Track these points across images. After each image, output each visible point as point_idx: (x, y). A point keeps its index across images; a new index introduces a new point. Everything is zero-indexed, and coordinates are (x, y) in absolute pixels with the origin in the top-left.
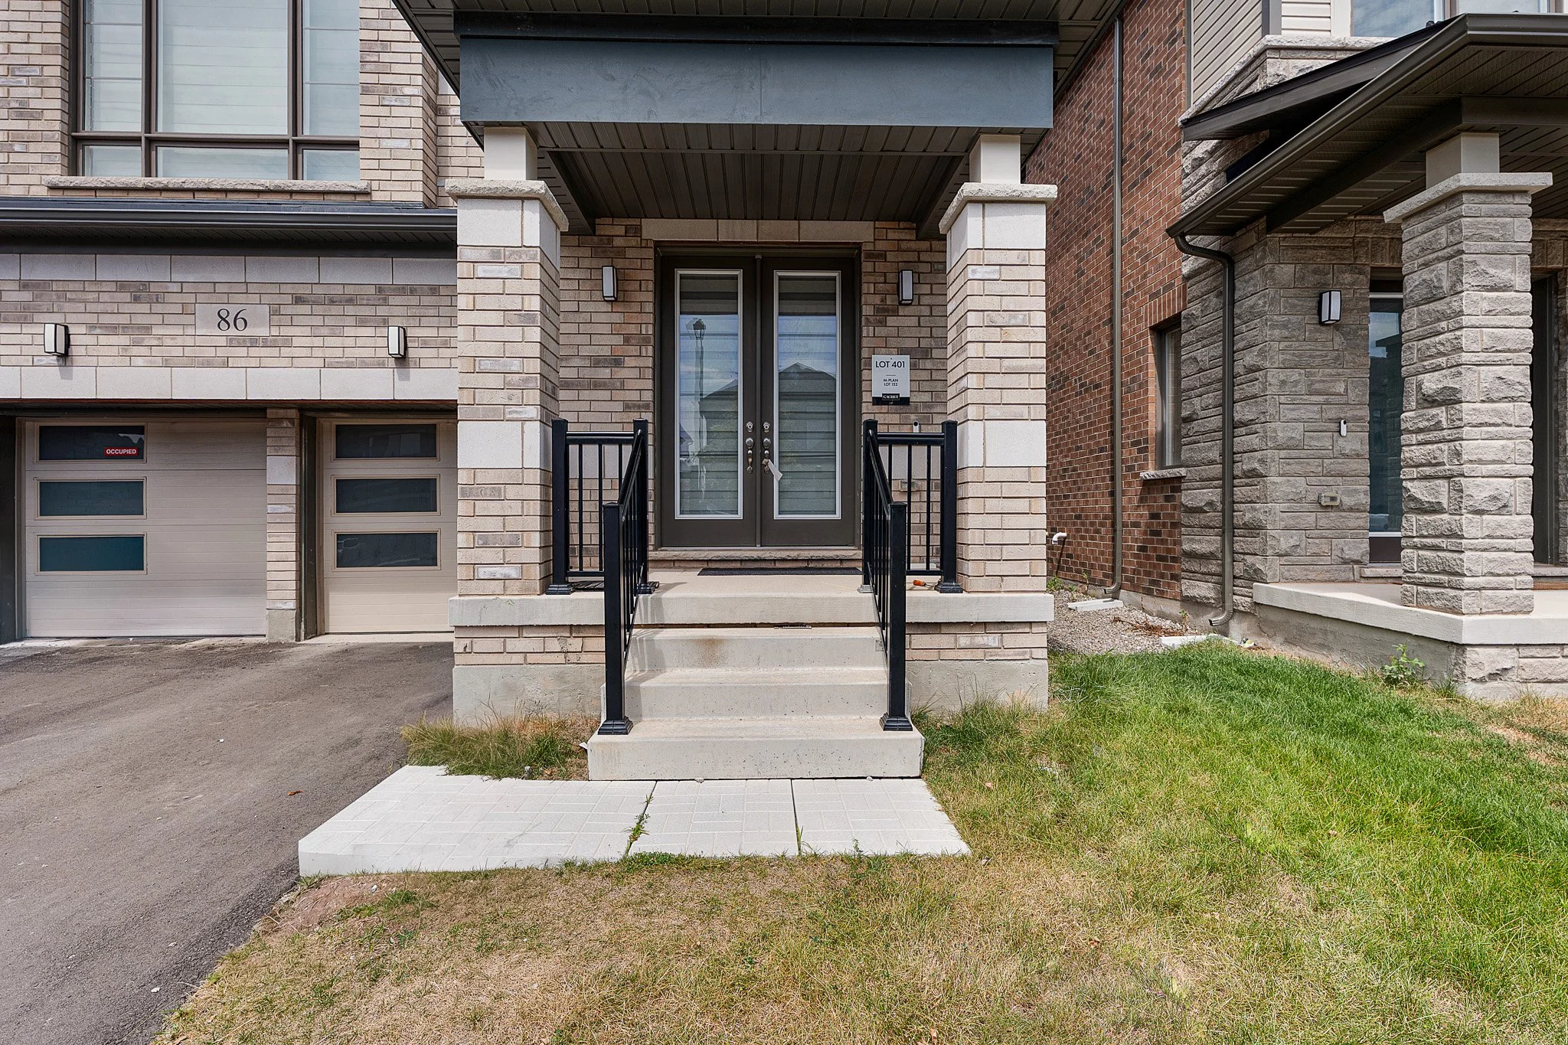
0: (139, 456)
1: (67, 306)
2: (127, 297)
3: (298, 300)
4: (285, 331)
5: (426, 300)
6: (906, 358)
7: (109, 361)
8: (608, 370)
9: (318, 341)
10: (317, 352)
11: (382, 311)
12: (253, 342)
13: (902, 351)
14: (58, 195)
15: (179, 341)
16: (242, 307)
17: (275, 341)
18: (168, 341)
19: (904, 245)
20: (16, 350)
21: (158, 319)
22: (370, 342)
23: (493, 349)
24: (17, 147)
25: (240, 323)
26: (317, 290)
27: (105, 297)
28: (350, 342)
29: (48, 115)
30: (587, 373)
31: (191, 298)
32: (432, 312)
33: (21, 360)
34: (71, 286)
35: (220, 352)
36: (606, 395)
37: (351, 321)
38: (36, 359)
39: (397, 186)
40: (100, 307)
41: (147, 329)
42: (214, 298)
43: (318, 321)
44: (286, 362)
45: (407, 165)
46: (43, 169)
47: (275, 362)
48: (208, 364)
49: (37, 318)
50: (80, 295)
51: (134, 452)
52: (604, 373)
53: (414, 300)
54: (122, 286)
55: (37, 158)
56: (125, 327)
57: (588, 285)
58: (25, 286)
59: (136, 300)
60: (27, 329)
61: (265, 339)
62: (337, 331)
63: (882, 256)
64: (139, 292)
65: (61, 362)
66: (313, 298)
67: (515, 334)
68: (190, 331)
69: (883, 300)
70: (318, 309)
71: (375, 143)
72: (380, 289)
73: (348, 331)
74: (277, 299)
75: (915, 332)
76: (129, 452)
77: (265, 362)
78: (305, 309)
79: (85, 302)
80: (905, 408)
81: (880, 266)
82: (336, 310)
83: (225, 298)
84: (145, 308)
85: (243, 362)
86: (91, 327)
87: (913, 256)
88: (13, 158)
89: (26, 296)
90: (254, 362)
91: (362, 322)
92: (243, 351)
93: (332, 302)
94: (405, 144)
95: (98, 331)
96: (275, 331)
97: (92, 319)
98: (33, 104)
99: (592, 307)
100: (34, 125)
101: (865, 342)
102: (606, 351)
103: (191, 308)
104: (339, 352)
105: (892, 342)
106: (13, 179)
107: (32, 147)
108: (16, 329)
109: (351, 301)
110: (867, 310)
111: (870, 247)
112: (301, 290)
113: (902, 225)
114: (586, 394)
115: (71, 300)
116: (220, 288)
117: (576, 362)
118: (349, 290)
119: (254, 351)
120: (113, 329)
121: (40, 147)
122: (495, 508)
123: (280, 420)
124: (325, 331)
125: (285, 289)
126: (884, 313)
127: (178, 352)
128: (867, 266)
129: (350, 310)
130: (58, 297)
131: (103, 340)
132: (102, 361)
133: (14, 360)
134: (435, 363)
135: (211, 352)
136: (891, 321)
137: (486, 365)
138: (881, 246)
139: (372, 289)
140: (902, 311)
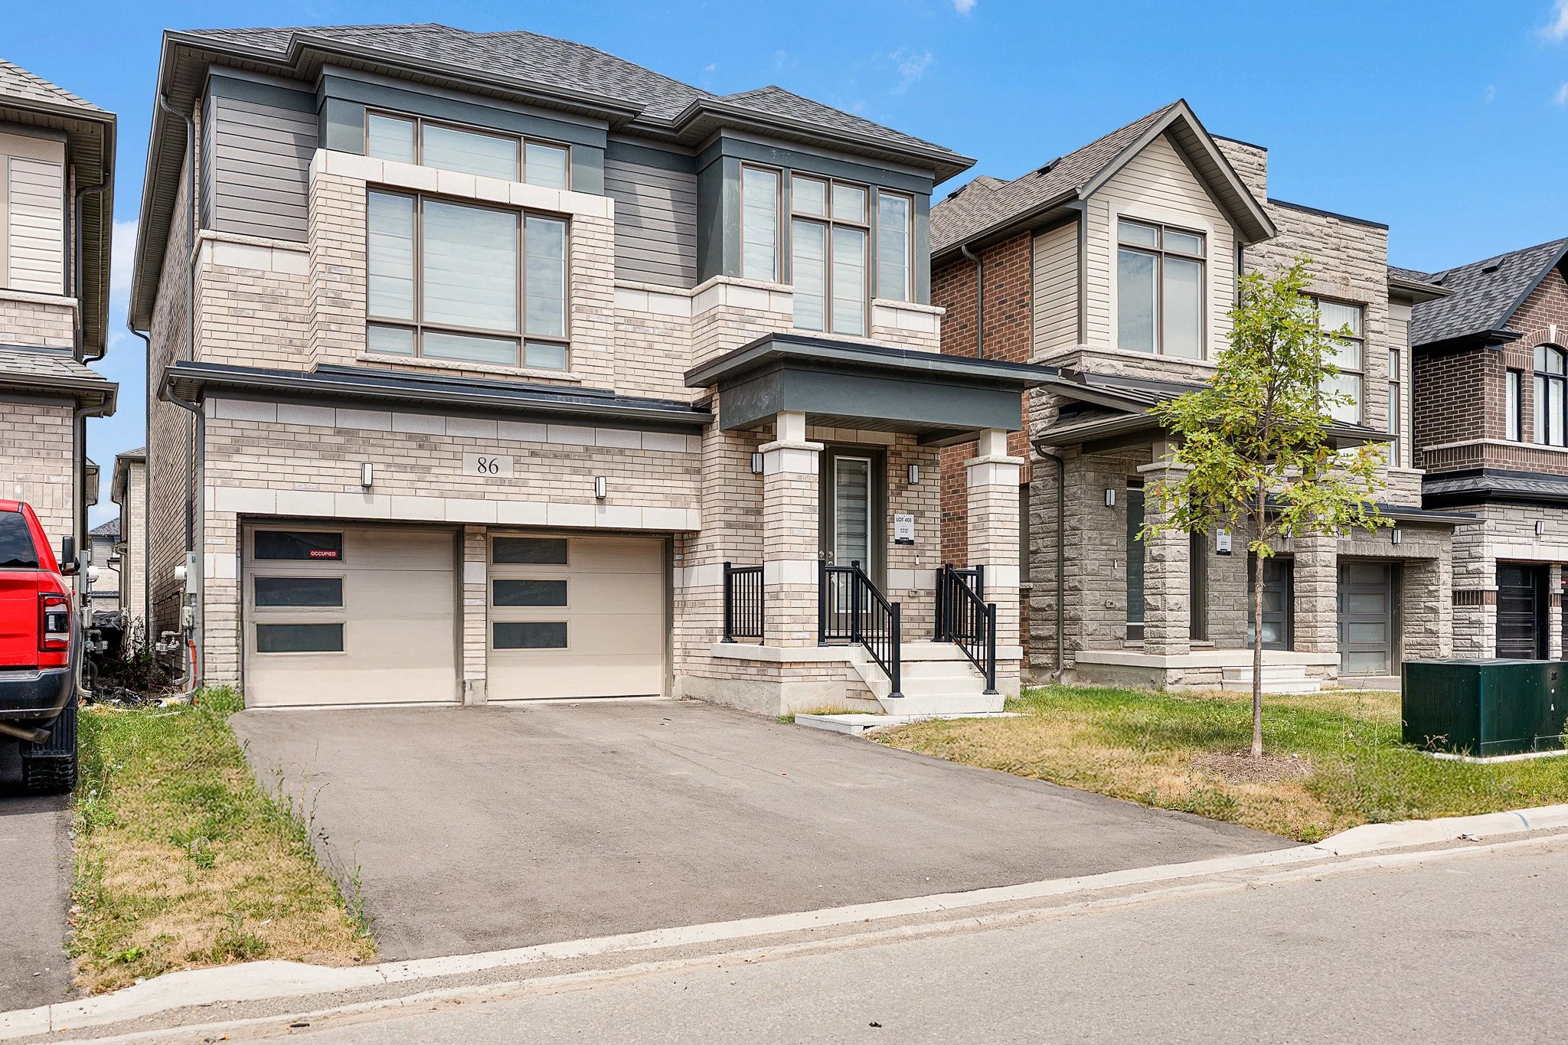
0: (339, 557)
1: (370, 450)
2: (414, 445)
3: (533, 454)
4: (524, 475)
5: (617, 458)
6: (912, 517)
7: (400, 491)
8: (753, 517)
9: (546, 484)
10: (545, 491)
11: (588, 464)
12: (502, 482)
13: (910, 512)
14: (364, 365)
15: (451, 479)
16: (495, 457)
17: (517, 482)
18: (442, 478)
19: (911, 448)
20: (331, 480)
21: (435, 462)
22: (580, 486)
24: (333, 327)
25: (493, 468)
26: (546, 447)
27: (398, 444)
28: (567, 485)
29: (356, 305)
30: (742, 518)
31: (459, 448)
32: (621, 466)
33: (335, 488)
34: (374, 435)
35: (480, 488)
36: (751, 532)
37: (568, 470)
38: (346, 487)
39: (598, 377)
40: (395, 452)
41: (427, 469)
42: (476, 449)
43: (546, 469)
44: (524, 497)
45: (604, 363)
46: (352, 345)
47: (517, 497)
48: (470, 496)
49: (348, 456)
50: (379, 441)
51: (334, 554)
52: (752, 519)
53: (608, 458)
54: (411, 437)
55: (348, 337)
56: (412, 466)
57: (742, 462)
58: (339, 432)
59: (421, 447)
60: (340, 464)
61: (510, 480)
62: (559, 477)
63: (898, 454)
64: (423, 442)
65: (365, 491)
66: (542, 453)
67: (807, 517)
68: (458, 472)
69: (900, 481)
70: (546, 461)
71: (583, 347)
72: (587, 448)
73: (566, 477)
74: (519, 452)
75: (916, 501)
76: (330, 554)
77: (510, 497)
78: (537, 460)
79: (384, 447)
80: (911, 547)
81: (899, 460)
82: (557, 462)
83: (483, 449)
84: (426, 453)
85: (495, 497)
86: (389, 465)
87: (915, 455)
88: (330, 335)
89: (340, 440)
90: (503, 497)
91: (575, 471)
92: (495, 489)
93: (555, 456)
94: (603, 348)
95: (393, 469)
96: (517, 475)
97: (389, 460)
98: (345, 296)
99: (745, 476)
100: (345, 312)
101: (891, 506)
102: (752, 505)
103: (459, 456)
104: (559, 492)
105: (905, 506)
106: (330, 351)
107: (344, 328)
108: (332, 464)
109: (567, 457)
110: (892, 487)
111: (893, 448)
112: (538, 447)
113: (910, 436)
114: (741, 532)
115: (373, 445)
116: (479, 442)
117: (736, 511)
118: (567, 448)
119: (503, 489)
120: (403, 468)
121: (350, 329)
122: (799, 604)
123: (476, 534)
124: (550, 477)
125: (524, 445)
126: (901, 488)
127: (449, 487)
128: (892, 460)
129: (567, 462)
130: (363, 442)
131: (397, 475)
132: (395, 491)
133: (330, 487)
134: (622, 502)
135: (473, 488)
136: (904, 493)
138: (899, 448)
139: (581, 449)
140: (910, 487)
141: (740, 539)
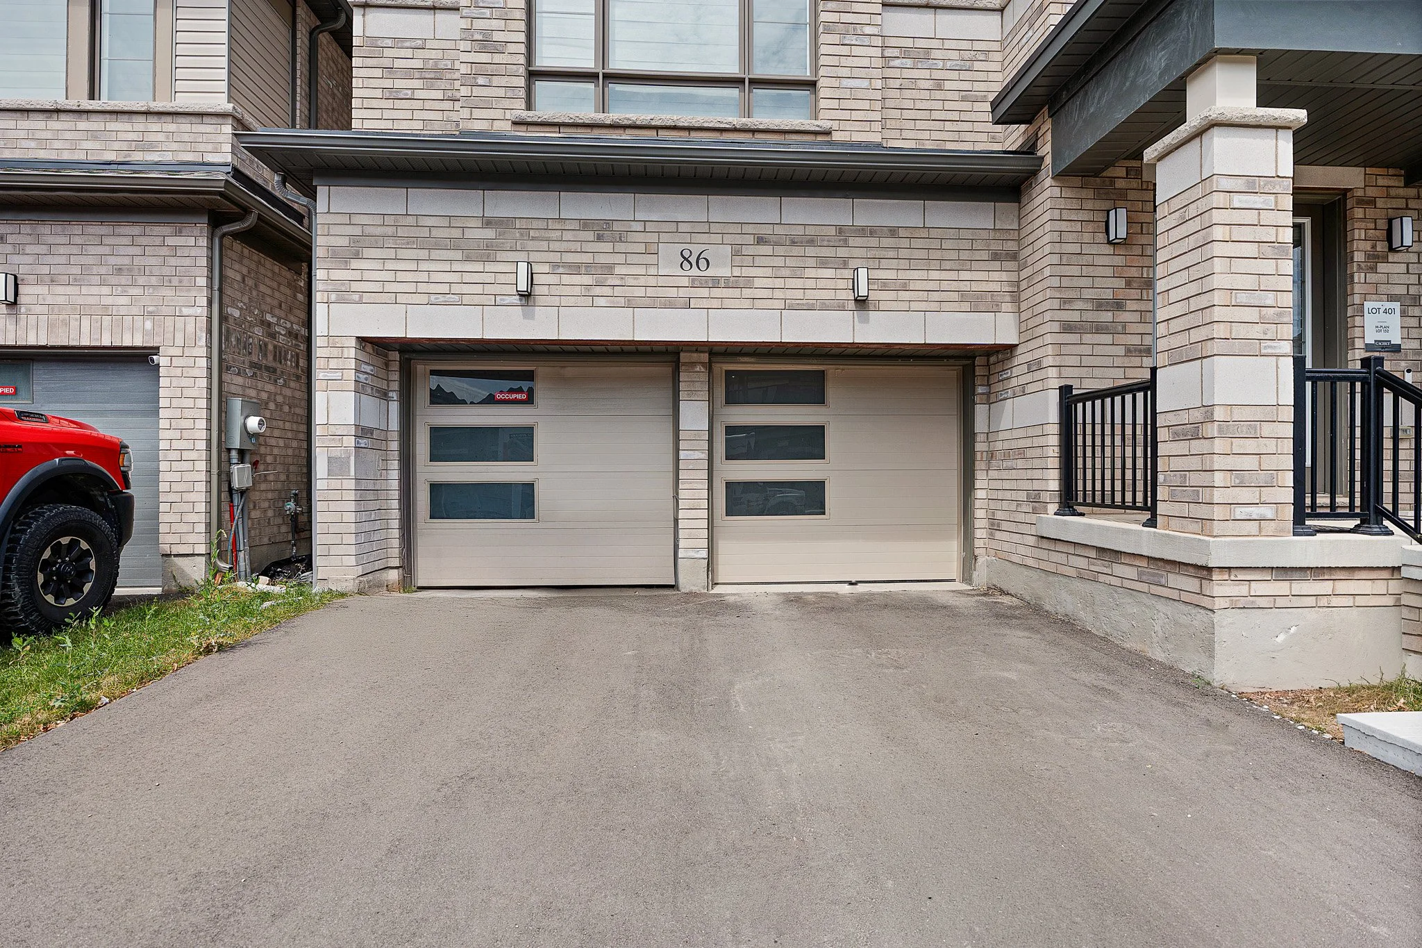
0: (530, 400)
1: (531, 245)
2: (590, 235)
3: (760, 241)
4: (747, 272)
5: (886, 242)
6: (1396, 306)
7: (572, 301)
8: (1110, 314)
9: (779, 283)
10: (778, 294)
11: (842, 252)
12: (715, 282)
13: (1392, 298)
14: (522, 132)
15: (642, 281)
16: (705, 247)
17: (737, 282)
18: (630, 281)
19: (1393, 192)
20: (478, 289)
21: (619, 259)
22: (830, 284)
23: (1249, 282)
24: (481, 81)
25: (703, 263)
26: (779, 230)
27: (568, 236)
28: (810, 283)
29: (512, 48)
30: (1090, 316)
31: (654, 238)
32: (892, 254)
33: (483, 299)
34: (535, 224)
35: (682, 293)
36: (1107, 339)
37: (812, 262)
38: (498, 298)
39: (857, 126)
40: (564, 246)
41: (609, 269)
42: (677, 237)
43: (779, 262)
44: (747, 303)
45: (866, 105)
46: (506, 103)
47: (736, 303)
48: (670, 304)
49: (501, 256)
50: (543, 233)
51: (524, 397)
52: (1107, 316)
53: (873, 242)
54: (585, 225)
55: (501, 92)
56: (588, 266)
57: (1090, 227)
58: (488, 223)
59: (600, 238)
60: (490, 267)
61: (727, 279)
62: (798, 273)
63: (1372, 202)
64: (602, 230)
65: (523, 302)
66: (774, 238)
67: (1268, 267)
68: (653, 271)
69: (1374, 247)
70: (780, 250)
71: (835, 83)
72: (840, 230)
73: (810, 273)
74: (739, 239)
75: (1405, 279)
76: (519, 396)
77: (727, 303)
78: (767, 250)
79: (548, 240)
80: (1397, 356)
81: (1371, 212)
82: (797, 251)
83: (687, 238)
84: (607, 247)
85: (705, 303)
86: (555, 265)
87: (1402, 203)
88: (477, 91)
89: (489, 233)
90: (716, 303)
91: (823, 263)
92: (704, 292)
93: (793, 243)
94: (865, 83)
95: (561, 270)
96: (737, 272)
97: (555, 257)
98: (497, 36)
99: (1094, 249)
100: (498, 58)
101: (1357, 288)
102: (1108, 294)
103: (653, 248)
104: (799, 294)
105: (1382, 289)
106: (477, 113)
107: (496, 81)
108: (478, 267)
109: (811, 242)
110: (1358, 257)
111: (1360, 193)
112: (767, 230)
113: (1391, 171)
114: (1088, 338)
115: (534, 239)
116: (682, 227)
117: (1079, 305)
118: (810, 231)
119: (716, 292)
120: (575, 269)
121: (504, 81)
122: (1250, 446)
123: (693, 364)
124: (786, 272)
125: (746, 229)
126: (1374, 259)
127: (640, 292)
128: (1359, 213)
129: (811, 251)
130: (522, 235)
131: (566, 279)
132: (564, 301)
133: (477, 299)
134: (894, 306)
135: (673, 292)
136: (1382, 267)
137: (1242, 298)
138: (1371, 192)
139: (832, 231)
140: (1391, 257)
141: (1087, 350)
